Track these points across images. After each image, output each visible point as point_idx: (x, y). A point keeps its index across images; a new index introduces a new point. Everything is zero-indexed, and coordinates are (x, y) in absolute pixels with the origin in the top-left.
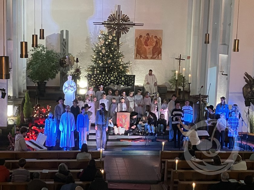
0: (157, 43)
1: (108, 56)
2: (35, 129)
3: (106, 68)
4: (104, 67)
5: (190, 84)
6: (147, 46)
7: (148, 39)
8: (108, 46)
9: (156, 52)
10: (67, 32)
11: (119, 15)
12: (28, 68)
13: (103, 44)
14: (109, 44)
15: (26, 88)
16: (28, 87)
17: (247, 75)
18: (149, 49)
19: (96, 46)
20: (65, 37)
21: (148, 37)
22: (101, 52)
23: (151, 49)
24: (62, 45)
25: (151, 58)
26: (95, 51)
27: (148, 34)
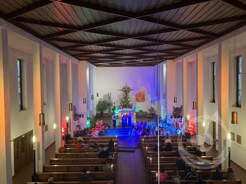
0: (143, 96)
1: (125, 101)
3: (125, 106)
4: (123, 105)
5: (155, 111)
6: (140, 97)
7: (140, 95)
8: (125, 98)
9: (143, 99)
10: (110, 93)
11: (127, 87)
12: (97, 107)
14: (125, 97)
15: (96, 114)
16: (97, 114)
17: (174, 107)
19: (121, 98)
20: (110, 95)
22: (122, 100)
24: (109, 98)
25: (142, 102)
26: (120, 100)
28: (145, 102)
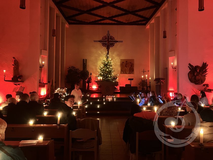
0: (131, 66)
5: (150, 82)
9: (131, 70)
18: (127, 69)
28: (134, 74)
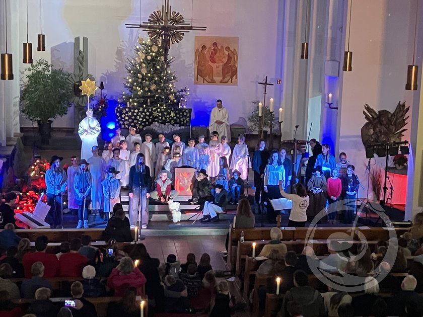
0: (229, 57)
2: (33, 195)
3: (149, 97)
4: (144, 97)
5: (280, 123)
6: (214, 62)
7: (215, 51)
8: (151, 63)
9: (229, 73)
10: (85, 39)
11: (167, 13)
12: (22, 98)
13: (143, 60)
14: (152, 60)
15: (19, 131)
16: (22, 129)
17: (368, 108)
18: (217, 67)
19: (132, 63)
20: (81, 49)
21: (216, 48)
22: (139, 72)
23: (221, 68)
24: (77, 61)
25: (221, 82)
26: (130, 71)
27: (215, 44)
28: (236, 84)
